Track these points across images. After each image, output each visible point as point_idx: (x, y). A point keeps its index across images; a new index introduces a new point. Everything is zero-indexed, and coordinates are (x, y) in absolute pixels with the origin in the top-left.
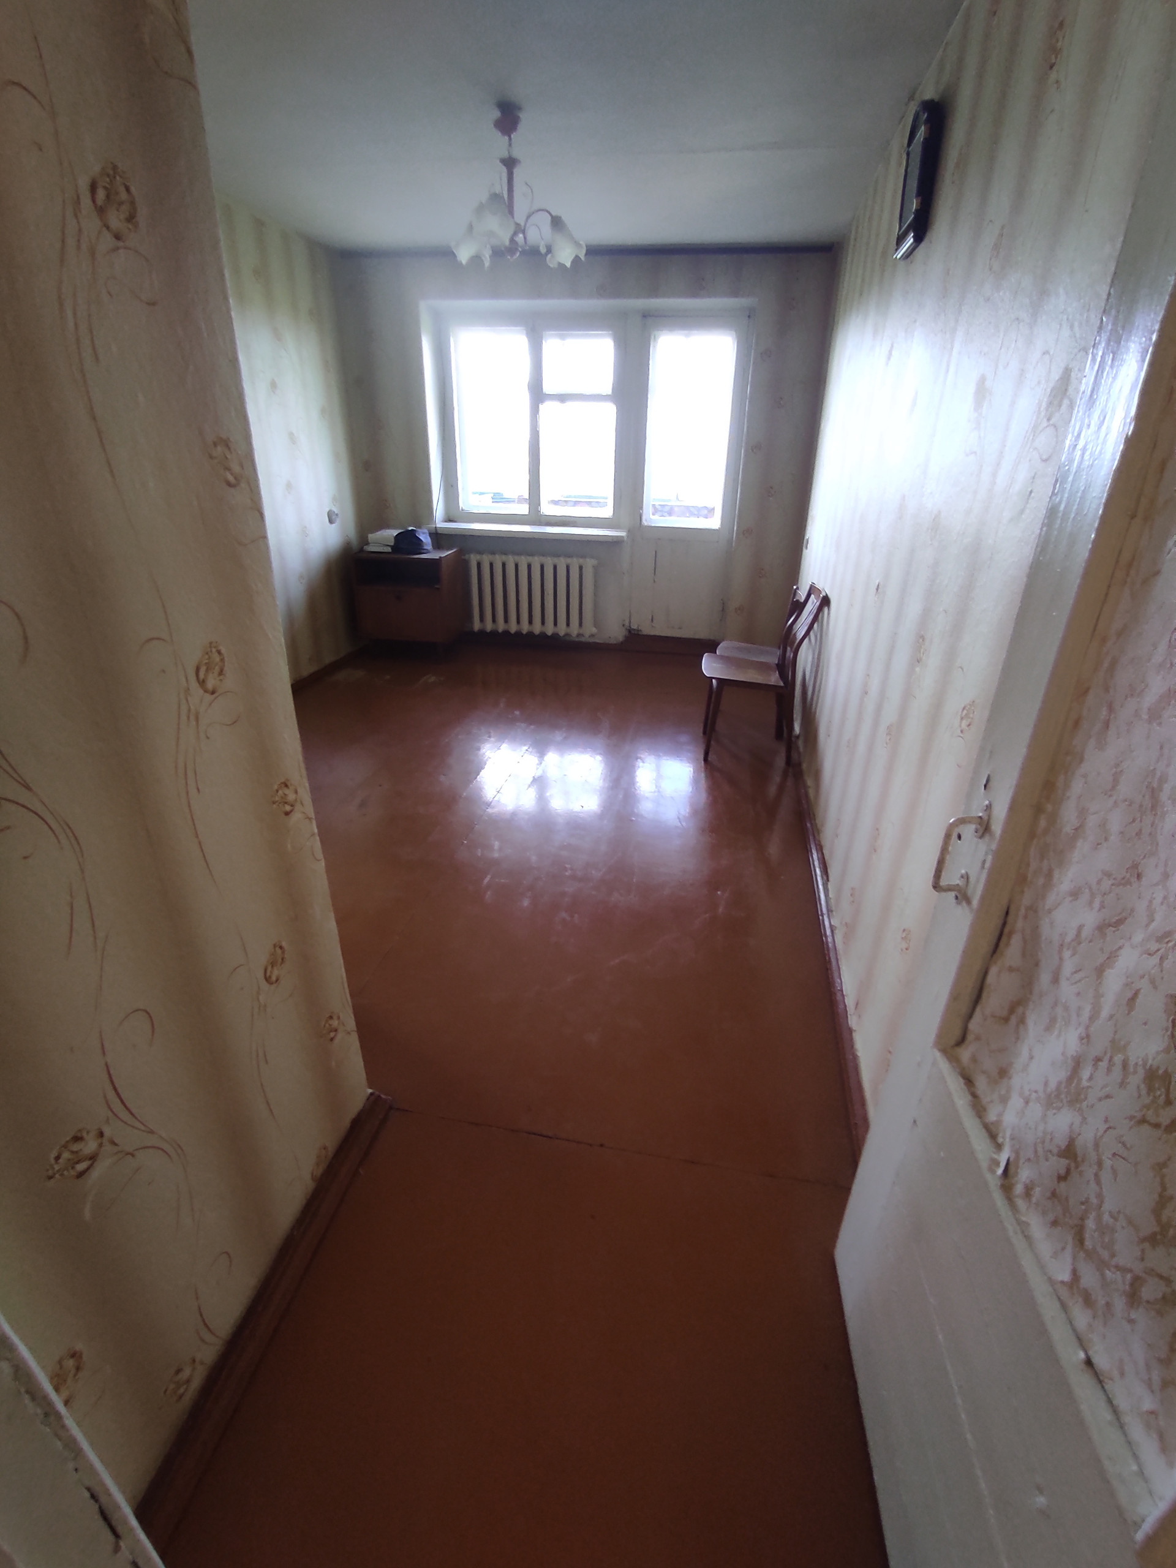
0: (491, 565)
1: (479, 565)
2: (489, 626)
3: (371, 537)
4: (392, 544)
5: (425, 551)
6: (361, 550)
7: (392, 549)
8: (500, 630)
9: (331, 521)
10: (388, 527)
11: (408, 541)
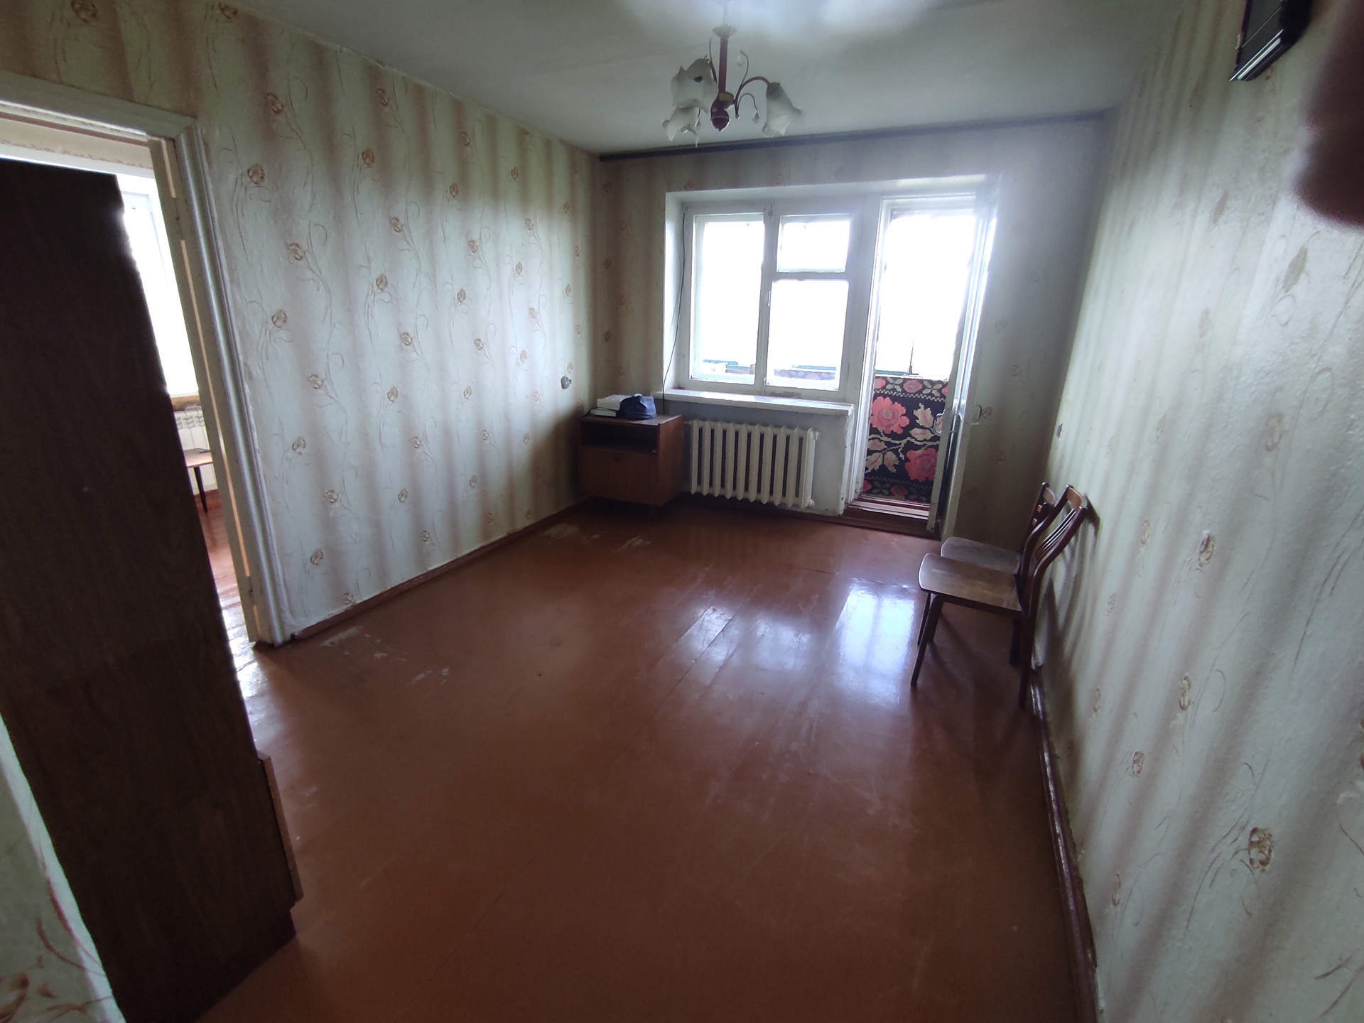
0: (713, 431)
1: (701, 431)
2: (706, 490)
3: (600, 401)
4: (618, 409)
5: (646, 417)
6: (589, 414)
7: (616, 414)
8: (716, 495)
9: (564, 387)
10: (617, 393)
11: (632, 407)
